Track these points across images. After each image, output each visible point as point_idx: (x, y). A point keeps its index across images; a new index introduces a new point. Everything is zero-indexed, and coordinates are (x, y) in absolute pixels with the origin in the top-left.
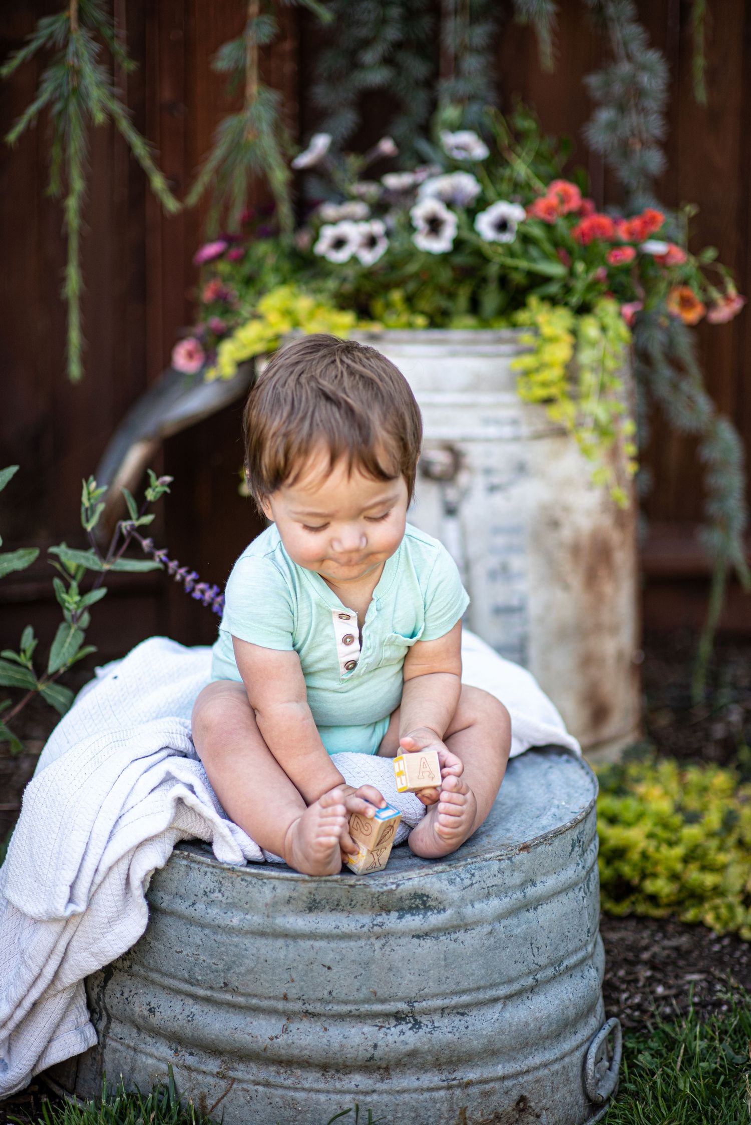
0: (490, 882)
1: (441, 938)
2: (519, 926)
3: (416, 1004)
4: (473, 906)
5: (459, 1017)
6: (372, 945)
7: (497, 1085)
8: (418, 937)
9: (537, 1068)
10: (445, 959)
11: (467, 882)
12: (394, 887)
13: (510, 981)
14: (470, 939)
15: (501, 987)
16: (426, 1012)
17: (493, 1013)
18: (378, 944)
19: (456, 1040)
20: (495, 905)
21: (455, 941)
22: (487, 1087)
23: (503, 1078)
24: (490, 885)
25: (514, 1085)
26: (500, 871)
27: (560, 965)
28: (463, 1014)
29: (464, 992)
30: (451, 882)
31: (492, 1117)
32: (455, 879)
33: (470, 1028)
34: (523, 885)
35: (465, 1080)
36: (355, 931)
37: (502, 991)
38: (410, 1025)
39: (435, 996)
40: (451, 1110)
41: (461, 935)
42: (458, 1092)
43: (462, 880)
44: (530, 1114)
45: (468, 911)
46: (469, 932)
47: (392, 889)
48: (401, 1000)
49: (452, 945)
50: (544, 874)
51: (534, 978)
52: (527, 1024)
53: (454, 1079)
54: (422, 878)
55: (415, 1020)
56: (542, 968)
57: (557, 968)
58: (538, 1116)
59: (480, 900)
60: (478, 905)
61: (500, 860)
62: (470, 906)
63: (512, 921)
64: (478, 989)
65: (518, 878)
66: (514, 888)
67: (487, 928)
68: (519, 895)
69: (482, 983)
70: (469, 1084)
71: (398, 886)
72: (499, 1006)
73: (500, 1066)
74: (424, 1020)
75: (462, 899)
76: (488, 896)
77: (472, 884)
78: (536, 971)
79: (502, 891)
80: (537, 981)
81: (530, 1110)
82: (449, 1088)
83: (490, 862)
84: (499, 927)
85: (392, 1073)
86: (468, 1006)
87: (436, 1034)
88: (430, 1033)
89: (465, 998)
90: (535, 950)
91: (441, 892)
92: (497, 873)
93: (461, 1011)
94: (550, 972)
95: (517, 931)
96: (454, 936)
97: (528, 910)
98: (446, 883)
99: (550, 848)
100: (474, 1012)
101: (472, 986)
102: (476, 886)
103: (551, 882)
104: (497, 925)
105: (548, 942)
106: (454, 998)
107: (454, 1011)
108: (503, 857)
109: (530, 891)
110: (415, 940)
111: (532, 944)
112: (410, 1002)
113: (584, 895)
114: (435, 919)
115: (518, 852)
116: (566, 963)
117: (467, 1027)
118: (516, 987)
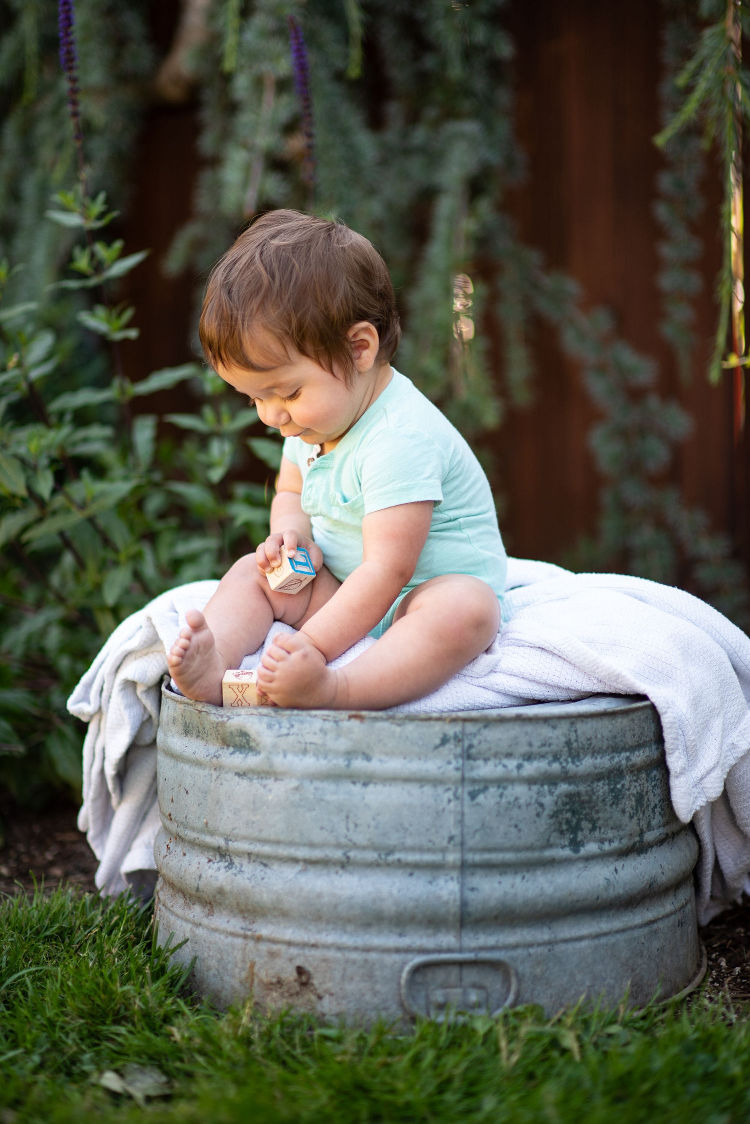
0: (310, 738)
1: (255, 781)
2: (334, 793)
3: (230, 843)
4: (285, 756)
5: (262, 867)
6: (211, 775)
7: (283, 948)
8: (238, 774)
9: (327, 947)
10: (254, 803)
11: (284, 731)
12: (225, 719)
13: (312, 845)
14: (277, 790)
15: (301, 849)
16: (239, 854)
17: (289, 872)
18: (215, 774)
19: (250, 888)
20: (310, 763)
21: (265, 786)
22: (275, 947)
23: (289, 944)
24: (308, 741)
25: (298, 955)
26: (323, 731)
27: (388, 854)
28: (265, 865)
29: (265, 842)
30: (270, 726)
31: (274, 980)
32: (274, 725)
33: (266, 880)
34: (350, 754)
35: (257, 934)
36: (202, 759)
37: (302, 853)
38: (227, 864)
39: (245, 838)
40: (244, 961)
41: (270, 782)
42: (251, 944)
43: (280, 727)
44: (312, 991)
45: (279, 761)
46: (278, 782)
47: (224, 721)
48: (222, 835)
49: (262, 790)
50: (387, 754)
51: (345, 854)
52: (320, 896)
53: (250, 930)
54: (247, 716)
55: (231, 860)
56: (355, 846)
57: (383, 857)
58: (320, 998)
59: (295, 753)
60: (290, 757)
61: (325, 720)
62: (281, 755)
63: (328, 787)
64: (278, 843)
65: (343, 744)
66: (337, 754)
67: (294, 783)
68: (341, 762)
69: (282, 837)
70: (259, 939)
71: (229, 718)
72: (299, 867)
73: (290, 931)
74: (236, 861)
75: (275, 746)
76: (305, 752)
77: (288, 735)
78: (351, 848)
79: (322, 752)
80: (348, 858)
81: (312, 988)
82: (245, 937)
83: (315, 719)
84: (310, 788)
85: (215, 910)
86: (269, 857)
87: (239, 877)
88: (235, 875)
89: (267, 849)
90: (352, 826)
91: (258, 733)
92: (318, 731)
93: (264, 860)
94: (371, 856)
95: (329, 797)
96: (265, 782)
97: (354, 783)
98: (265, 726)
99: (398, 729)
100: (275, 866)
101: (272, 837)
102: (291, 738)
103: (395, 765)
104: (307, 784)
105: (373, 823)
106: (258, 845)
107: (259, 860)
108: (330, 718)
109: (359, 764)
110: (236, 778)
111: (348, 817)
112: (227, 840)
113: (452, 797)
114: (252, 761)
115: (347, 717)
116: (397, 856)
117: (263, 879)
118: (317, 854)
